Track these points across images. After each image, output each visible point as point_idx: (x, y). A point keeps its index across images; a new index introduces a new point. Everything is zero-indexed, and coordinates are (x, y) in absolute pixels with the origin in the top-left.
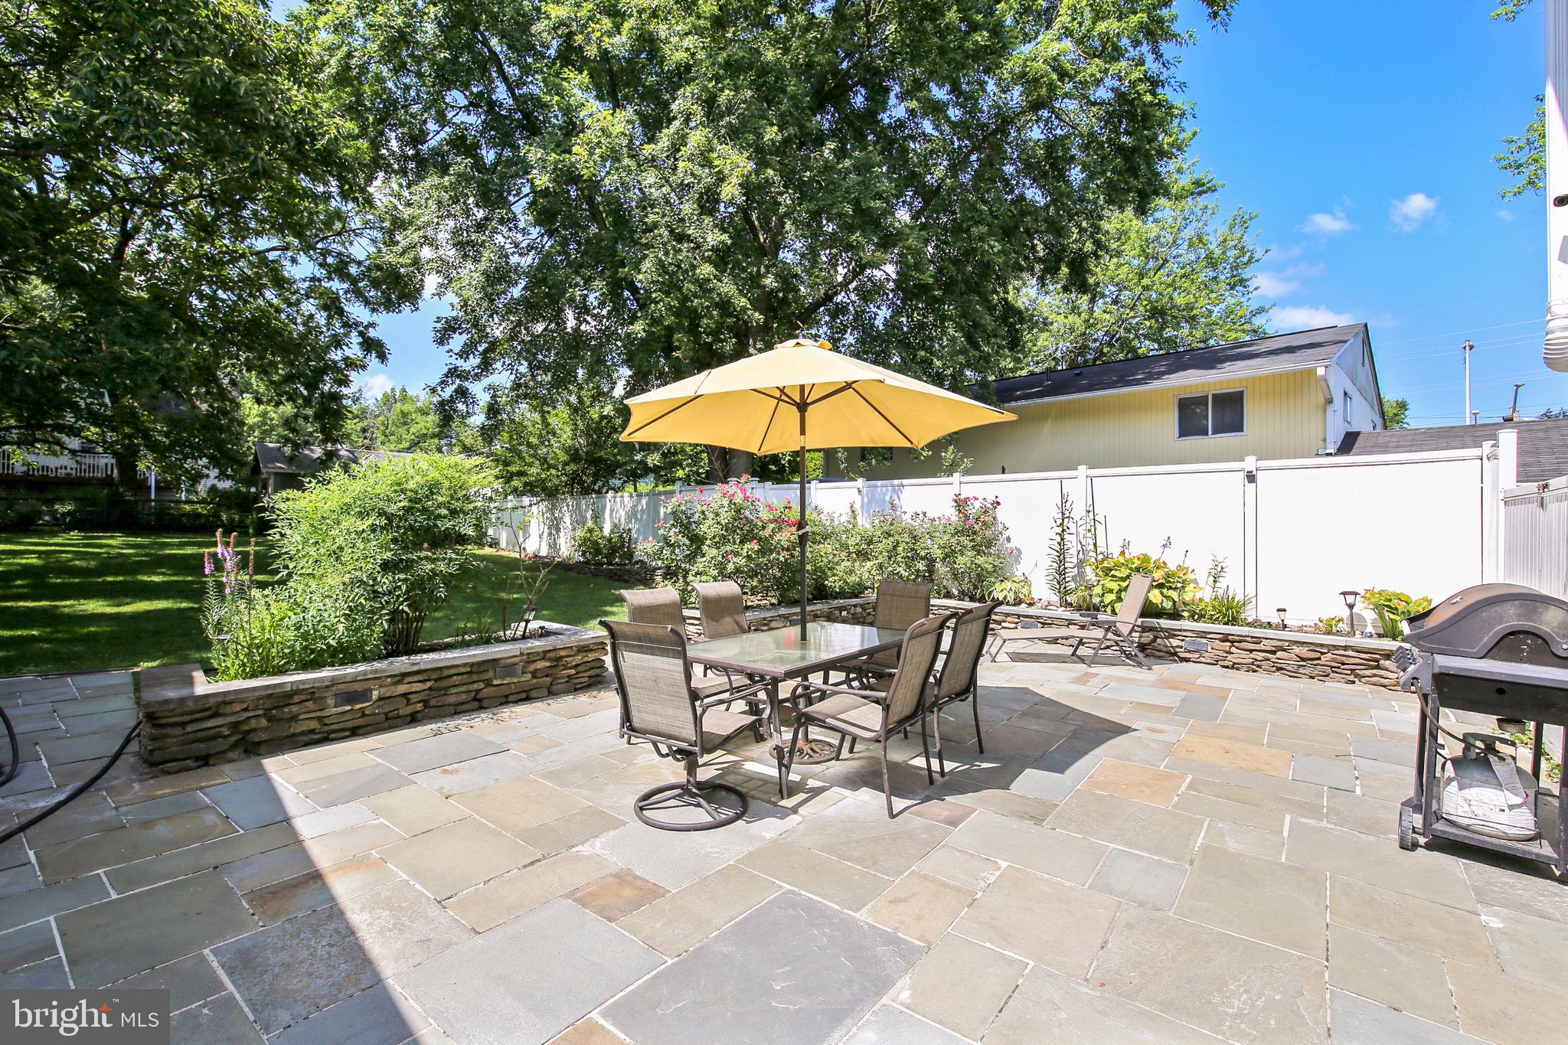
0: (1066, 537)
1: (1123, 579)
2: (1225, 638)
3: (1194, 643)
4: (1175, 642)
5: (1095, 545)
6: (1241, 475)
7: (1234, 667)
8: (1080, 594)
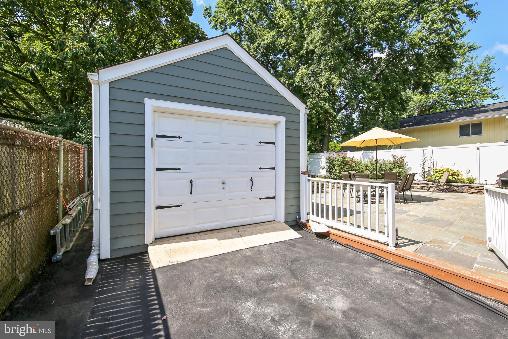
0: (425, 164)
1: (442, 174)
2: (470, 187)
3: (461, 188)
4: (456, 188)
5: (433, 166)
6: (476, 148)
7: (472, 193)
8: (429, 178)
